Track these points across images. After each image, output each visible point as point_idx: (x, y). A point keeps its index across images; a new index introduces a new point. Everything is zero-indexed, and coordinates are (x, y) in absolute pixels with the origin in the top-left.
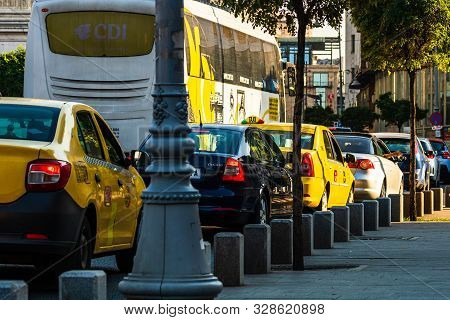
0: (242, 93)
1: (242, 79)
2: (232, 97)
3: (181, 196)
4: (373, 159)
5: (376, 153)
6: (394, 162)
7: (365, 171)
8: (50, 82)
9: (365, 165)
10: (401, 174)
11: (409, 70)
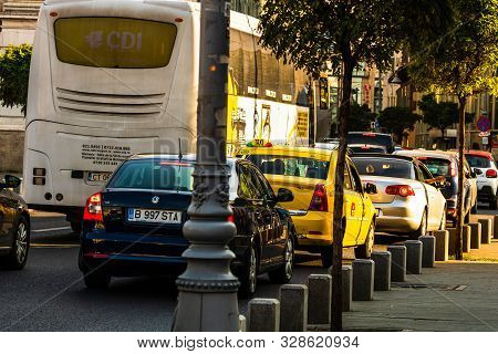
0: (267, 107)
1: (268, 93)
2: (256, 112)
3: (219, 284)
4: (413, 184)
5: (417, 178)
6: (437, 187)
7: (404, 197)
8: (57, 93)
9: (404, 191)
10: (444, 201)
11: (459, 96)
